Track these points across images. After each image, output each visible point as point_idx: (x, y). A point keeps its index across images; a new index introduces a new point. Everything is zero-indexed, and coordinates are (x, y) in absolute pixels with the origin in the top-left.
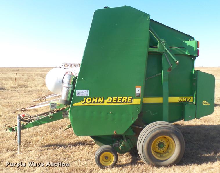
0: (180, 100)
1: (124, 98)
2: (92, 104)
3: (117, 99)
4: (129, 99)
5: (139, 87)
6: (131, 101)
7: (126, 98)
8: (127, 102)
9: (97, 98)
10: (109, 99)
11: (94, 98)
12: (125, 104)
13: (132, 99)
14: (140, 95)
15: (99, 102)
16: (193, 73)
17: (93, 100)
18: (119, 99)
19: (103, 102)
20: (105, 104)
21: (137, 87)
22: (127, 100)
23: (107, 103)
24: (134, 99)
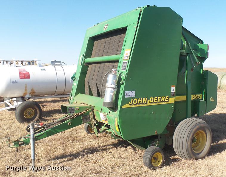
0: (194, 98)
1: (162, 97)
2: (138, 106)
3: (157, 99)
4: (166, 98)
5: (174, 87)
6: (167, 100)
7: (164, 97)
8: (165, 101)
9: (142, 99)
10: (152, 99)
11: (139, 99)
12: (163, 103)
13: (168, 98)
14: (174, 94)
15: (143, 102)
16: (201, 73)
17: (139, 101)
18: (159, 99)
19: (146, 103)
20: (149, 104)
21: (172, 87)
22: (165, 99)
23: (150, 103)
24: (170, 98)
